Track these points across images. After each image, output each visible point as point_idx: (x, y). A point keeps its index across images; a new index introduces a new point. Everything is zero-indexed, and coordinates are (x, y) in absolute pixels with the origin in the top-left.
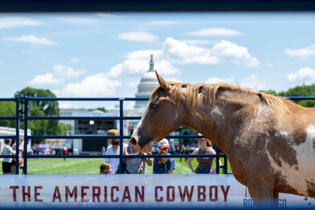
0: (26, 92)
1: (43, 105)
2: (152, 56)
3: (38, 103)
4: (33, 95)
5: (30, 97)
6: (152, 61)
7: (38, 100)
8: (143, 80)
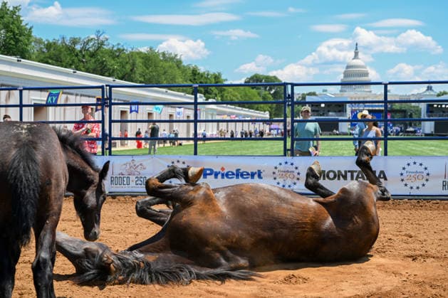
0: (255, 78)
1: (270, 89)
2: (357, 45)
3: (266, 88)
4: (261, 81)
5: (259, 83)
6: (357, 49)
7: (265, 86)
8: (348, 67)
